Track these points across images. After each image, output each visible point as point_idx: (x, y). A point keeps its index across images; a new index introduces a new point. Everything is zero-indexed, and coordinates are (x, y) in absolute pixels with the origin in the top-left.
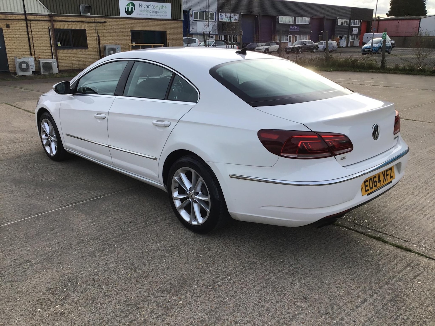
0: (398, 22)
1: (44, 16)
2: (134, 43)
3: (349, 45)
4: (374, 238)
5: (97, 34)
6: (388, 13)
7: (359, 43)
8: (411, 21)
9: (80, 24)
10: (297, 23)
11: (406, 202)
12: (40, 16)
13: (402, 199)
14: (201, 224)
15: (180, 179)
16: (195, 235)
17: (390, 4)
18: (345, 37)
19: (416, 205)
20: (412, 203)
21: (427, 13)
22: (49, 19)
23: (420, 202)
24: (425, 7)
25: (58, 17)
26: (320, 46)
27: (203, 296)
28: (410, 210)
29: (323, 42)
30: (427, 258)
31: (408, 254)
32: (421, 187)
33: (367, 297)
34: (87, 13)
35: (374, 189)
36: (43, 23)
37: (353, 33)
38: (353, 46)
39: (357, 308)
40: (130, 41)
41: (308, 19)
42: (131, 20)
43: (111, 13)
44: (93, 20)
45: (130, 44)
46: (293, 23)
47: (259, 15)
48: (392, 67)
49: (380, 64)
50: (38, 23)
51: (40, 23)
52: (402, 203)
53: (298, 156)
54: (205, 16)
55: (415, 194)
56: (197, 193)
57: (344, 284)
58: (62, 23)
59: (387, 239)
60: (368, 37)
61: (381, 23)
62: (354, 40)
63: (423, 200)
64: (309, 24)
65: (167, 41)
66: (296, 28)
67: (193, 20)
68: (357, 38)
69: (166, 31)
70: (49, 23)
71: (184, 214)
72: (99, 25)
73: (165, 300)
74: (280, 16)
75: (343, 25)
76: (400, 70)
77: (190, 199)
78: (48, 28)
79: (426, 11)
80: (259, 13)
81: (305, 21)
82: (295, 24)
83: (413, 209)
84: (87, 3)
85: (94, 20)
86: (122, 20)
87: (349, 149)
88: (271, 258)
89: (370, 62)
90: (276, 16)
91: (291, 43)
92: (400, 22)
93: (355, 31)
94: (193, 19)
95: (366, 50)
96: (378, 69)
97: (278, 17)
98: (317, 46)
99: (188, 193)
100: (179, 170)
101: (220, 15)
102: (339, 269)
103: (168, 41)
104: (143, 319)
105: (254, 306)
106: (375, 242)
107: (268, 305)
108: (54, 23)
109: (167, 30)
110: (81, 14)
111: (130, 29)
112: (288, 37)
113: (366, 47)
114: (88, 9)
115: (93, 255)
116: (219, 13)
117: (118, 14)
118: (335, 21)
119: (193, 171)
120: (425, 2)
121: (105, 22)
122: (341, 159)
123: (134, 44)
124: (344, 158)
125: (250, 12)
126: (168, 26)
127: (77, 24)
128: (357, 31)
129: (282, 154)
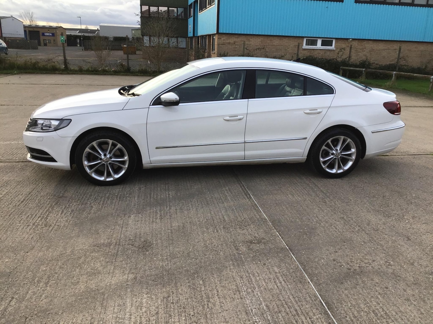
14: (346, 170)
49: (63, 66)
89: (53, 64)
129: (396, 114)
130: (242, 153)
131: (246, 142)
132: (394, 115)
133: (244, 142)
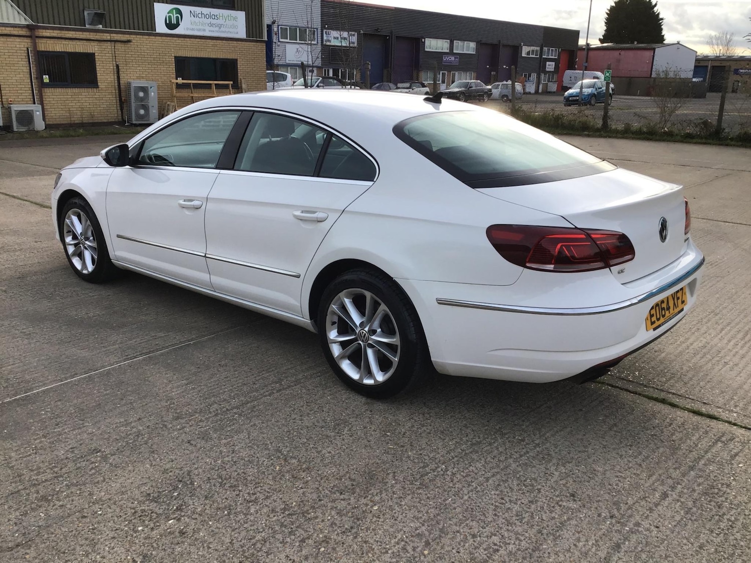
0: (620, 54)
1: (19, 27)
2: (181, 78)
3: (540, 91)
4: (656, 400)
5: (114, 63)
6: (602, 38)
7: (556, 86)
8: (639, 52)
9: (86, 44)
10: (455, 51)
11: (692, 344)
12: (12, 29)
13: (684, 338)
14: (379, 383)
15: (343, 308)
16: (369, 401)
17: (606, 23)
18: (534, 76)
19: (707, 348)
20: (700, 345)
21: (664, 40)
22: (28, 33)
23: (712, 343)
24: (662, 29)
25: (44, 31)
26: (494, 91)
27: (410, 497)
28: (700, 355)
29: (499, 85)
30: (744, 429)
31: (713, 423)
32: (709, 321)
33: (668, 490)
34: (97, 25)
35: (662, 320)
36: (18, 40)
37: (547, 70)
38: (546, 92)
39: (656, 507)
40: (173, 76)
41: (473, 45)
42: (176, 39)
43: (141, 26)
44: (107, 36)
45: (174, 81)
46: (448, 51)
47: (392, 36)
48: (620, 127)
49: (600, 123)
50: (8, 40)
51: (11, 40)
52: (684, 345)
53: (554, 268)
54: (298, 34)
55: (702, 331)
56: (373, 332)
57: (627, 472)
58: (52, 41)
59: (676, 400)
60: (571, 77)
61: (591, 53)
62: (549, 81)
63: (716, 340)
64: (474, 53)
65: (239, 77)
66: (453, 58)
67: (279, 41)
68: (553, 78)
69: (237, 60)
70: (27, 41)
71: (347, 367)
72: (118, 45)
73: (349, 504)
74: (426, 39)
75: (531, 56)
76: (633, 133)
77: (360, 342)
78: (26, 49)
79: (663, 36)
80: (391, 33)
81: (468, 47)
82: (451, 53)
83: (705, 354)
84: (96, 6)
85: (109, 38)
86: (160, 38)
87: (630, 257)
88: (503, 435)
89: (585, 119)
90: (419, 38)
91: (445, 84)
92: (623, 53)
93: (550, 66)
94: (279, 39)
95: (570, 99)
96: (598, 130)
97: (423, 40)
98: (490, 90)
99: (357, 332)
100: (341, 295)
101: (326, 33)
102: (614, 449)
103: (241, 77)
104: (321, 536)
105: (495, 510)
106: (659, 407)
107: (516, 508)
108: (37, 41)
109: (239, 58)
110: (87, 26)
111: (173, 55)
112: (439, 74)
113: (570, 94)
114: (99, 18)
115: (205, 437)
116: (324, 31)
117: (153, 27)
118: (517, 49)
119: (368, 295)
120: (661, 21)
121: (129, 41)
122: (619, 273)
123: (180, 81)
124: (622, 271)
125: (377, 30)
126: (240, 51)
127: (78, 43)
128: (553, 67)
129: (528, 265)
130: (204, 276)
131: (207, 256)
132: (520, 268)
133: (204, 255)
